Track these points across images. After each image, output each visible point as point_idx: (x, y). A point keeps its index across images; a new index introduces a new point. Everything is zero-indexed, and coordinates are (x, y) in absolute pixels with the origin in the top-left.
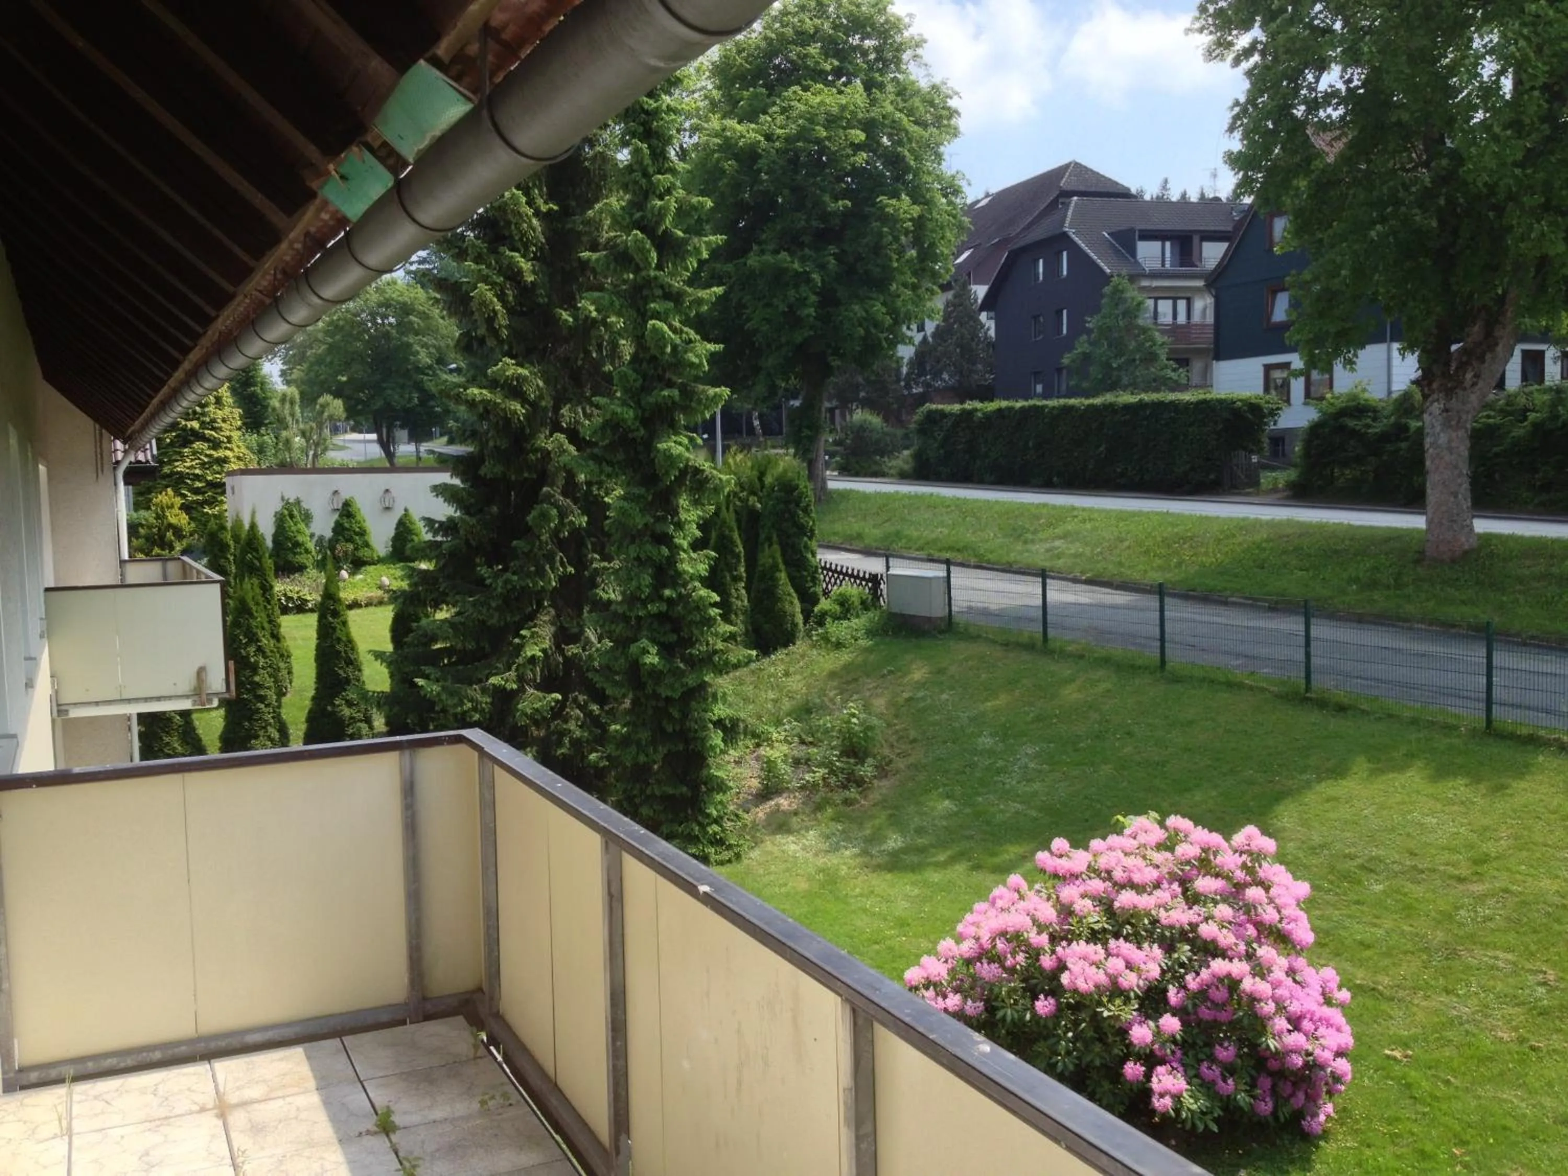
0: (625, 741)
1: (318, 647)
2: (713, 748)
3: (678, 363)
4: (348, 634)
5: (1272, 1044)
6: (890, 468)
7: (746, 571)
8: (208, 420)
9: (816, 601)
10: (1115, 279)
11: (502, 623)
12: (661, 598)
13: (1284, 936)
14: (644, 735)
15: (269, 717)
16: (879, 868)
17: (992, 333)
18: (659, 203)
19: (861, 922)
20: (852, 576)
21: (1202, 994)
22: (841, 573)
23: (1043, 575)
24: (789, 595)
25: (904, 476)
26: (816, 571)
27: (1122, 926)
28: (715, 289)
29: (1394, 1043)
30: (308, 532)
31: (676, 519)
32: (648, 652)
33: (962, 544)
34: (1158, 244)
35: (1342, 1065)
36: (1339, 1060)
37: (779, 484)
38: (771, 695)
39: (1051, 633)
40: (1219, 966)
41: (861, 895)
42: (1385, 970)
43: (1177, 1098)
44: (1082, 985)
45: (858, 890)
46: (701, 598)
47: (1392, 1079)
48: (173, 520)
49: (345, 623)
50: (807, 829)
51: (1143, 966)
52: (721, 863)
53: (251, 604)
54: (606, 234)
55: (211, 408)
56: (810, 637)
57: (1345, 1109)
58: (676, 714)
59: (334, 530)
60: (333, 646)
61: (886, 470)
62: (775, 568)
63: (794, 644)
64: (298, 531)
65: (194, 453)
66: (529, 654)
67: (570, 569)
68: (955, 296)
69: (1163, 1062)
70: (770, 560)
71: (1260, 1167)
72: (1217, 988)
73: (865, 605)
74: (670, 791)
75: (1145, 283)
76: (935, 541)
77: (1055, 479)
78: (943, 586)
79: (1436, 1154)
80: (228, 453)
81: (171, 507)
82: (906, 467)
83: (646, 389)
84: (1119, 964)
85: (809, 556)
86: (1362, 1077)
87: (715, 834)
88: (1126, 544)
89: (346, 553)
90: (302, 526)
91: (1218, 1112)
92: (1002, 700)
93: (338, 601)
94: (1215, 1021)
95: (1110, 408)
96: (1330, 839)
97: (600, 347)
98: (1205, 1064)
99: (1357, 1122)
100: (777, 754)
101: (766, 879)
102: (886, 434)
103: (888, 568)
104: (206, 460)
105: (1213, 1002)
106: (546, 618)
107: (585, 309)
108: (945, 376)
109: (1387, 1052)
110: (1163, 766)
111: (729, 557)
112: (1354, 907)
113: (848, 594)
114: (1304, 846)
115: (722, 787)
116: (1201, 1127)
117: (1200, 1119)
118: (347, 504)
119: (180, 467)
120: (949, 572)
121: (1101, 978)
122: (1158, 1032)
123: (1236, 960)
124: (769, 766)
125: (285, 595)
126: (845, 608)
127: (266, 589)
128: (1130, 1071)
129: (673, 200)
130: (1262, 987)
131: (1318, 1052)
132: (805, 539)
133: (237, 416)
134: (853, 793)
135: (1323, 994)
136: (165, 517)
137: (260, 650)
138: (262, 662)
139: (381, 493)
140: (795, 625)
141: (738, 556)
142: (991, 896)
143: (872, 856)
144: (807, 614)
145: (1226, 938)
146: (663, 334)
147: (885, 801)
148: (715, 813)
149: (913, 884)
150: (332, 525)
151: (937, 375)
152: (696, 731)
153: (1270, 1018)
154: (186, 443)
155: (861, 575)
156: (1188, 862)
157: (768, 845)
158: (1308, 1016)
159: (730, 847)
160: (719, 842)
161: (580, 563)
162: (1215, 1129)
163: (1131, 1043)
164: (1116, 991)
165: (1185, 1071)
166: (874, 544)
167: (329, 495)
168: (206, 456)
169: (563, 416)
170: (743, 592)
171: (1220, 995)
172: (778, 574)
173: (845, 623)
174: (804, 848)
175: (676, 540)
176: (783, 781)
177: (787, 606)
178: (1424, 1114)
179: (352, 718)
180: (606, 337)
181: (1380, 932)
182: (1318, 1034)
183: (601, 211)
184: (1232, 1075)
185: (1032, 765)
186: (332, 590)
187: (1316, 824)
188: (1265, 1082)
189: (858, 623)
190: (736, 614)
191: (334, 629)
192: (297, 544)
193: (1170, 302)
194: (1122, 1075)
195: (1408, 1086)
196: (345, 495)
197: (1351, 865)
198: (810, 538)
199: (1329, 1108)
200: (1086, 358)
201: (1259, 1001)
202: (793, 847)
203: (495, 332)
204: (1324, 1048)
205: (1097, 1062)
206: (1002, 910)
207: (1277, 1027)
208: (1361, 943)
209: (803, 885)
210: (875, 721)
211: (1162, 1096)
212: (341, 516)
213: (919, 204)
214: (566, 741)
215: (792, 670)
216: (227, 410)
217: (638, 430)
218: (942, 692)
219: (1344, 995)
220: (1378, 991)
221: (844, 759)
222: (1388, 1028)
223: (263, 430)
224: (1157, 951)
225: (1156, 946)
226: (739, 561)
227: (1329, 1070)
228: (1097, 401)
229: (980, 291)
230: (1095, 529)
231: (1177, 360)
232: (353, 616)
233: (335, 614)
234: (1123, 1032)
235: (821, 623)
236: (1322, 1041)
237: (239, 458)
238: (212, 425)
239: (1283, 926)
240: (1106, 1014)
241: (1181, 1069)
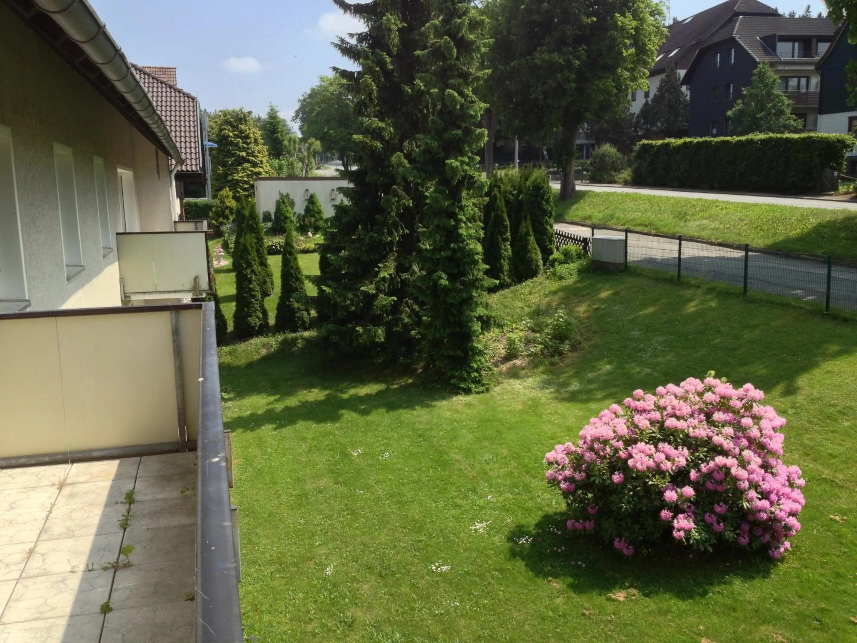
0: (429, 326)
1: (282, 271)
2: (475, 331)
3: (464, 115)
4: (297, 265)
5: (746, 505)
6: (619, 178)
7: (511, 235)
8: (250, 151)
9: (551, 253)
10: (761, 65)
11: (369, 260)
12: (449, 248)
13: (762, 445)
14: (438, 323)
15: (257, 307)
16: (563, 400)
17: (688, 98)
18: (459, 21)
19: (547, 428)
20: (573, 239)
21: (710, 475)
22: (567, 237)
23: (680, 239)
24: (535, 249)
25: (626, 184)
26: (552, 236)
27: (668, 436)
28: (487, 71)
29: (837, 512)
30: (292, 212)
31: (460, 204)
32: (442, 278)
33: (648, 222)
34: (790, 44)
35: (792, 521)
36: (791, 518)
37: (533, 186)
38: (520, 304)
39: (682, 273)
40: (720, 460)
41: (550, 414)
42: (842, 471)
43: (688, 532)
44: (640, 467)
45: (549, 411)
46: (471, 249)
47: (831, 532)
48: (228, 204)
49: (295, 259)
50: (528, 377)
51: (676, 459)
52: (478, 393)
53: (249, 248)
54: (432, 40)
55: (252, 145)
56: (546, 273)
57: (797, 546)
58: (455, 312)
59: (305, 210)
60: (289, 271)
61: (616, 179)
62: (527, 234)
63: (537, 277)
64: (287, 211)
65: (244, 169)
66: (382, 276)
67: (407, 231)
68: (667, 76)
69: (683, 512)
70: (525, 230)
71: (738, 574)
72: (718, 472)
73: (579, 256)
74: (452, 353)
75: (780, 68)
76: (632, 220)
77: (716, 185)
78: (623, 245)
79: (846, 576)
80: (261, 170)
81: (228, 197)
82: (629, 178)
83: (446, 130)
84: (662, 456)
85: (548, 227)
86: (813, 529)
87: (475, 377)
88: (745, 222)
89: (310, 223)
90: (289, 208)
91: (714, 541)
92: (650, 310)
93: (292, 247)
94: (716, 490)
95: (751, 142)
96: (823, 395)
97: (427, 107)
98: (708, 514)
99: (802, 553)
100: (516, 336)
101: (500, 403)
102: (618, 159)
103: (593, 234)
104: (250, 173)
105: (715, 479)
106: (392, 258)
107: (418, 84)
108: (659, 124)
109: (832, 516)
110: (735, 350)
111: (501, 227)
112: (830, 434)
113: (569, 249)
114: (808, 398)
115: (481, 353)
116: (702, 549)
117: (703, 545)
118: (312, 197)
119: (236, 177)
120: (626, 237)
121: (651, 463)
122: (681, 496)
123: (730, 457)
124: (511, 343)
125: (279, 244)
126: (568, 258)
127: (260, 240)
128: (664, 515)
129: (467, 18)
130: (743, 473)
131: (777, 512)
132: (547, 217)
133: (265, 150)
134: (556, 359)
135: (788, 480)
136: (224, 202)
137: (253, 271)
138: (254, 277)
139: (330, 191)
140: (538, 266)
141: (506, 227)
142: (600, 415)
143: (560, 393)
144: (545, 260)
145: (728, 444)
146: (454, 97)
147: (573, 364)
148: (475, 366)
149: (580, 409)
150: (304, 208)
151: (653, 124)
152: (467, 322)
153: (745, 491)
154: (240, 164)
155: (578, 238)
156: (711, 403)
157: (505, 385)
158: (775, 492)
159: (483, 385)
160: (477, 382)
161: (412, 229)
162: (711, 550)
163: (664, 500)
164: (658, 471)
165: (696, 517)
166: (598, 222)
167: (303, 192)
168: (250, 171)
169: (405, 146)
170: (509, 247)
171: (719, 476)
172: (529, 238)
173: (566, 266)
174: (525, 388)
175: (459, 216)
176: (518, 351)
177: (534, 256)
178: (845, 553)
179: (299, 308)
180: (430, 101)
181: (843, 449)
182: (780, 502)
183: (429, 28)
184: (724, 522)
185: (659, 348)
186: (289, 241)
187: (817, 386)
188: (746, 527)
189: (573, 266)
190: (504, 260)
191: (290, 261)
192: (286, 218)
193: (797, 79)
194: (660, 517)
195: (840, 536)
196: (311, 192)
197: (832, 410)
198: (549, 217)
199: (787, 544)
200: (741, 112)
201: (740, 480)
202: (518, 386)
203: (371, 100)
204: (781, 510)
205: (644, 509)
206: (605, 423)
207: (750, 496)
208: (831, 455)
209: (520, 407)
210: (573, 321)
211: (679, 530)
212: (308, 203)
213: (636, 20)
214: (400, 323)
215: (533, 291)
216: (260, 146)
217: (440, 153)
218: (615, 305)
219: (801, 482)
220: (834, 481)
221: (554, 340)
222: (836, 503)
223: (281, 158)
224: (686, 451)
225: (685, 448)
226: (507, 230)
227: (783, 523)
228: (743, 138)
229: (682, 73)
230: (727, 214)
231: (796, 115)
232: (299, 256)
233: (291, 254)
234: (661, 493)
235: (553, 266)
236: (781, 507)
237: (266, 172)
238: (252, 154)
239: (763, 439)
240: (650, 483)
241: (693, 517)
